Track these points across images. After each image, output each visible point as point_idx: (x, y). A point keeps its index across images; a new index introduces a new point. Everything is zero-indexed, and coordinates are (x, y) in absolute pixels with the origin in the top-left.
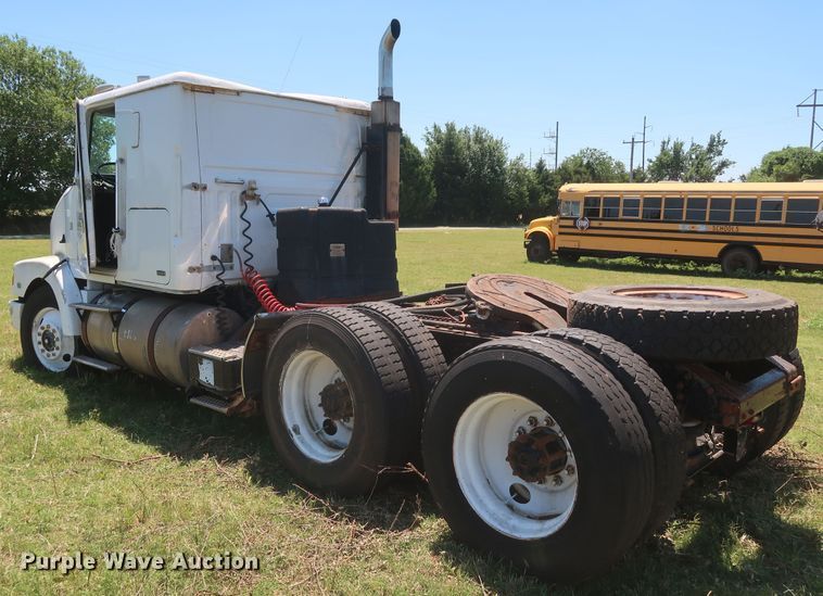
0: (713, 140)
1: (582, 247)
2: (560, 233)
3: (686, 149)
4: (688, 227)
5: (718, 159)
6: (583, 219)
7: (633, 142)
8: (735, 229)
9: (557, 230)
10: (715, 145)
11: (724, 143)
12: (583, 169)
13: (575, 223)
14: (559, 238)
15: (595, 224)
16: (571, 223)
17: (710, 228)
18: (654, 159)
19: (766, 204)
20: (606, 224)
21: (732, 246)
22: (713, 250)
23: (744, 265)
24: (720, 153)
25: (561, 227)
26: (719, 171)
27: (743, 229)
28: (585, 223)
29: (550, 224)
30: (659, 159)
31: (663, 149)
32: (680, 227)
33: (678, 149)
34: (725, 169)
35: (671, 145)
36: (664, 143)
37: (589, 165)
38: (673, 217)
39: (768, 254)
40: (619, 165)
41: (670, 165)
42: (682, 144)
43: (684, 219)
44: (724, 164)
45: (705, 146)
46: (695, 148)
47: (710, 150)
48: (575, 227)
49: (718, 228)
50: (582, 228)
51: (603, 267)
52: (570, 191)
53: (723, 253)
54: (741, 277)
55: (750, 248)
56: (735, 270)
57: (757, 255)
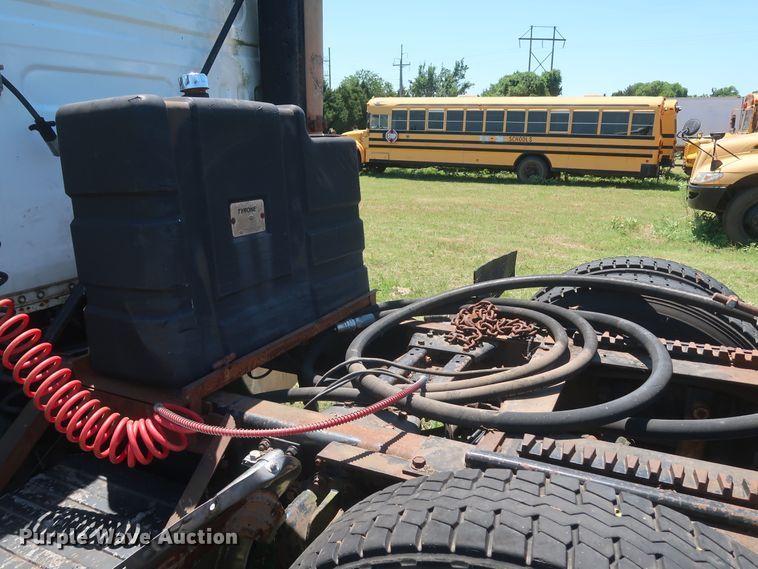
0: (458, 65)
1: (391, 159)
2: (370, 146)
3: (438, 72)
4: (487, 138)
5: (462, 82)
6: (392, 132)
7: (401, 65)
8: (528, 139)
9: (367, 143)
10: (459, 70)
11: (466, 68)
12: (359, 89)
13: (384, 136)
14: (370, 151)
15: (403, 136)
16: (380, 136)
17: (507, 139)
18: (414, 81)
19: (555, 117)
20: (413, 136)
21: (526, 155)
22: (510, 159)
23: (536, 172)
24: (463, 77)
25: (370, 139)
26: (462, 91)
27: (535, 140)
28: (393, 136)
29: (360, 137)
30: (418, 81)
31: (420, 73)
32: (481, 138)
33: (431, 73)
34: (466, 90)
35: (426, 68)
36: (421, 67)
37: (364, 85)
38: (474, 129)
39: (557, 161)
40: (388, 85)
41: (426, 85)
42: (434, 68)
43: (484, 131)
44: (466, 86)
45: (452, 70)
46: (444, 71)
47: (456, 74)
48: (384, 139)
49: (514, 139)
50: (391, 140)
51: (411, 177)
52: (378, 105)
53: (518, 161)
54: (535, 184)
55: (541, 156)
56: (528, 176)
57: (547, 162)
